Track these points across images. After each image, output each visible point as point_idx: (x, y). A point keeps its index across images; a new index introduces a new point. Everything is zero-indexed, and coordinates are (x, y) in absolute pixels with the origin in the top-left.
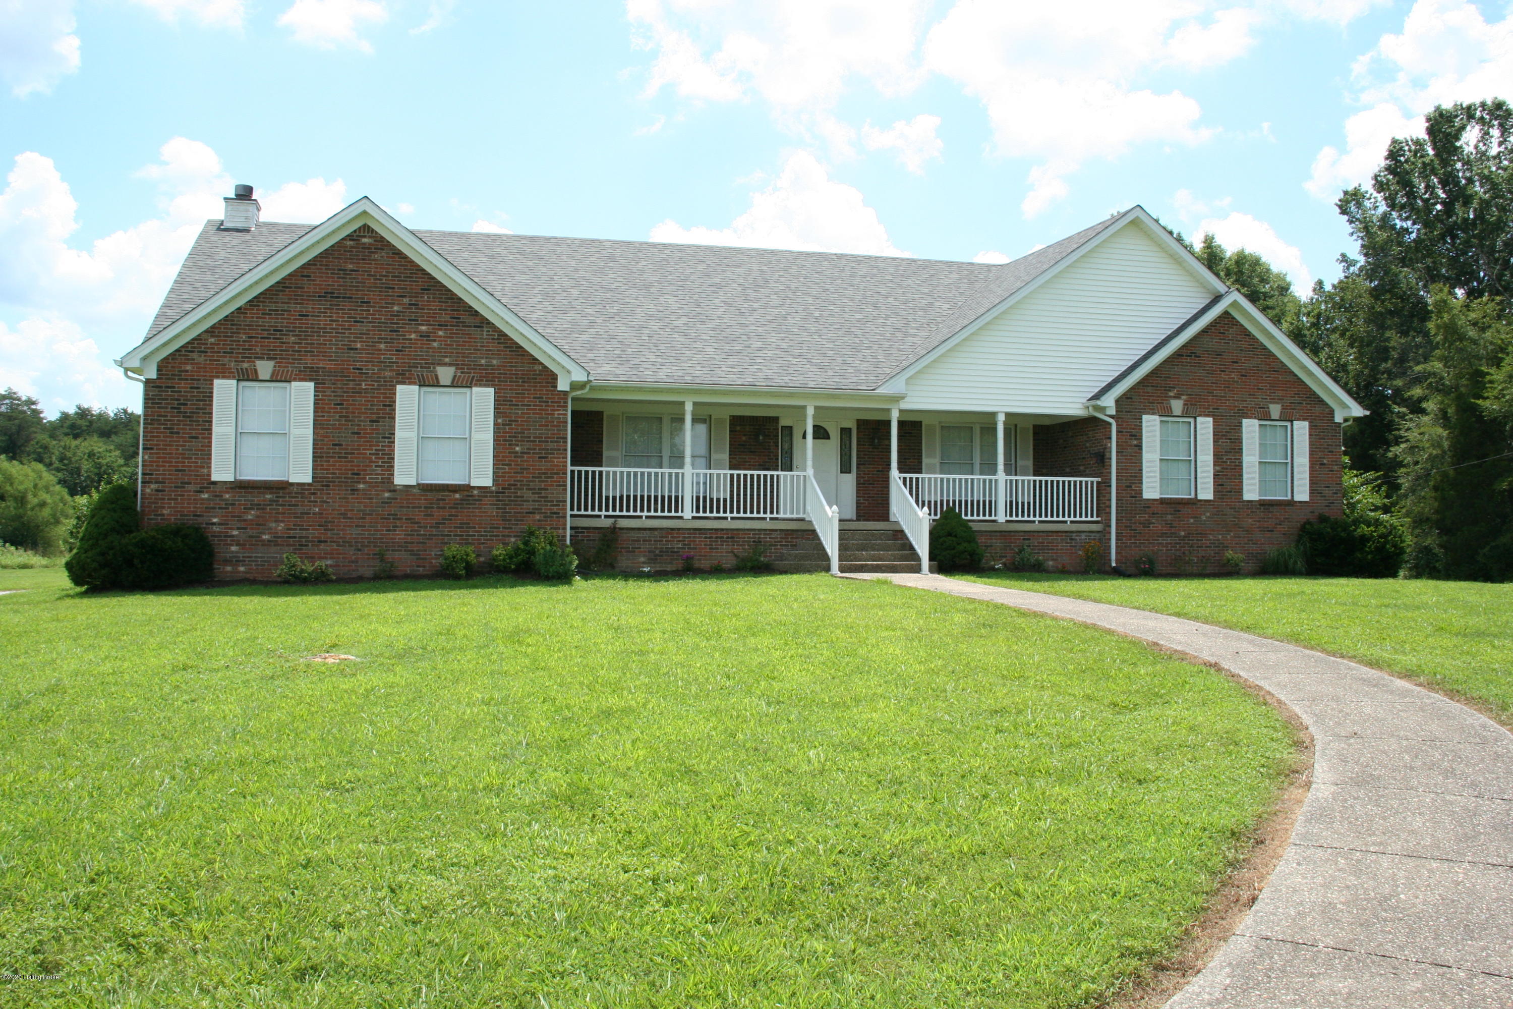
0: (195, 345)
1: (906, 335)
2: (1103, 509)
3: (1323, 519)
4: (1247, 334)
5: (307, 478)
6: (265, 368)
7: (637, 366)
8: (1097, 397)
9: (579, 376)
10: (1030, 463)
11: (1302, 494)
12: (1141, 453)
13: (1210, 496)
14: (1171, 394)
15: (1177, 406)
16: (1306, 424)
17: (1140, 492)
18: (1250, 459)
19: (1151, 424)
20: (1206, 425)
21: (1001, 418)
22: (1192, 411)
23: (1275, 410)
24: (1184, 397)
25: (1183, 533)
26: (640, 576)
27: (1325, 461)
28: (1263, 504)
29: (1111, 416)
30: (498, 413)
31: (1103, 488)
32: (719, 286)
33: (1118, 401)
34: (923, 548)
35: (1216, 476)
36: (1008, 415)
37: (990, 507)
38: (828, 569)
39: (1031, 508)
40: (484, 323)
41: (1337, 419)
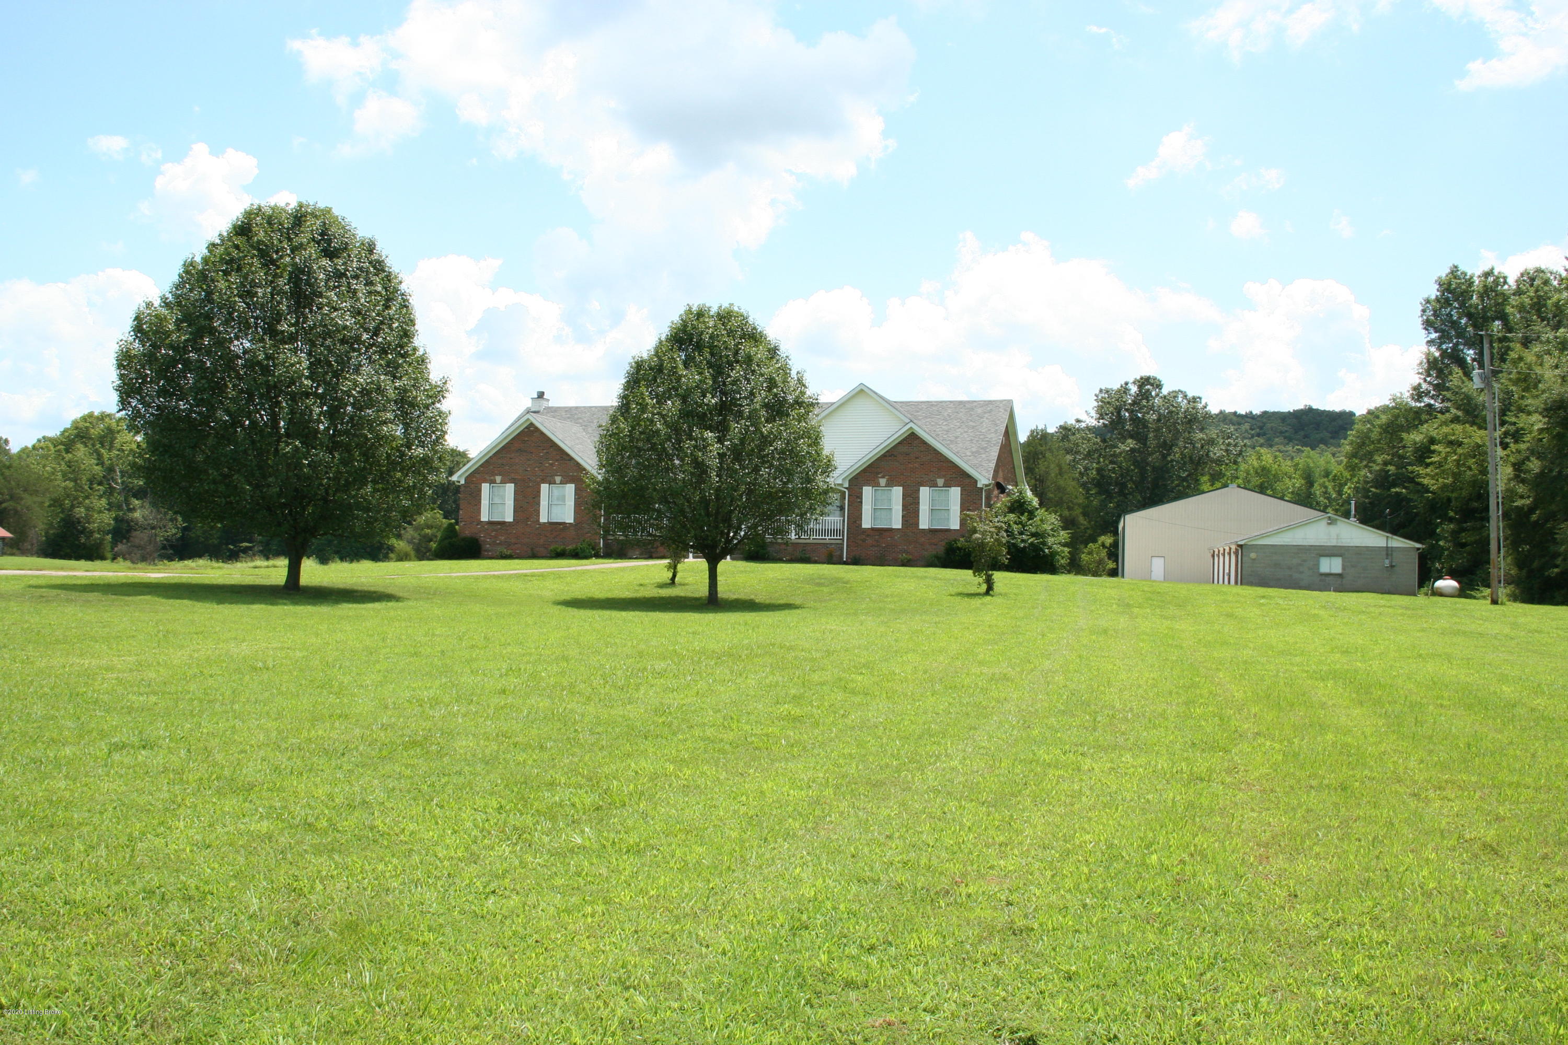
0: (476, 471)
2: (839, 533)
4: (924, 443)
5: (511, 520)
6: (498, 479)
8: (837, 479)
11: (955, 525)
12: (861, 506)
13: (900, 526)
14: (880, 476)
15: (883, 481)
16: (959, 489)
17: (861, 525)
18: (924, 508)
19: (868, 491)
20: (898, 491)
22: (891, 483)
23: (940, 482)
24: (887, 477)
25: (885, 545)
27: (970, 508)
28: (930, 530)
29: (847, 488)
30: (575, 493)
31: (840, 523)
33: (850, 480)
35: (903, 516)
37: (788, 531)
41: (979, 485)
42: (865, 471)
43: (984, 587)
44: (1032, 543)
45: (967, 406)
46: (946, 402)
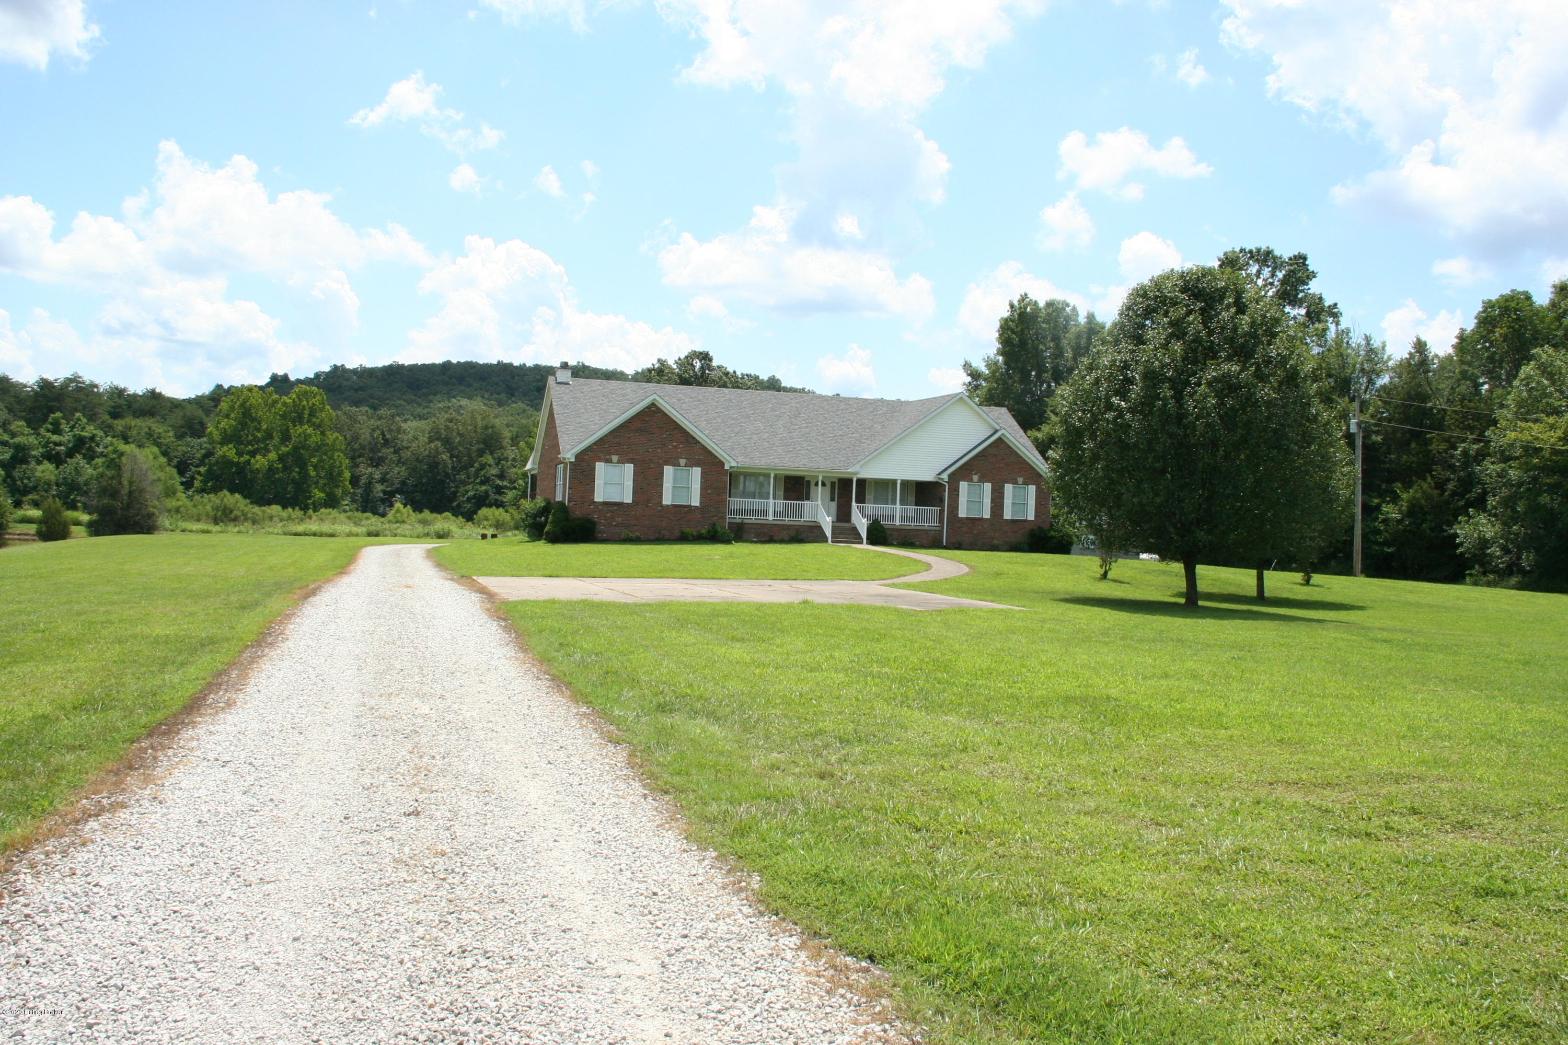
0: (589, 449)
1: (861, 443)
2: (941, 521)
3: (1039, 528)
4: (1009, 447)
5: (630, 501)
6: (615, 458)
7: (752, 458)
8: (939, 474)
9: (734, 464)
10: (913, 499)
11: (1031, 517)
12: (959, 498)
13: (989, 517)
14: (973, 473)
15: (975, 478)
16: (1034, 486)
17: (958, 515)
18: (1008, 501)
19: (963, 486)
20: (988, 487)
21: (899, 482)
22: (982, 480)
23: (1020, 480)
24: (979, 474)
25: (975, 532)
26: (752, 542)
27: (1042, 502)
28: (1012, 521)
29: (946, 482)
30: (702, 478)
31: (942, 512)
32: (779, 416)
33: (949, 476)
34: (864, 535)
35: (991, 508)
36: (902, 481)
37: (893, 518)
38: (827, 541)
39: (913, 519)
40: (697, 442)
42: (961, 467)
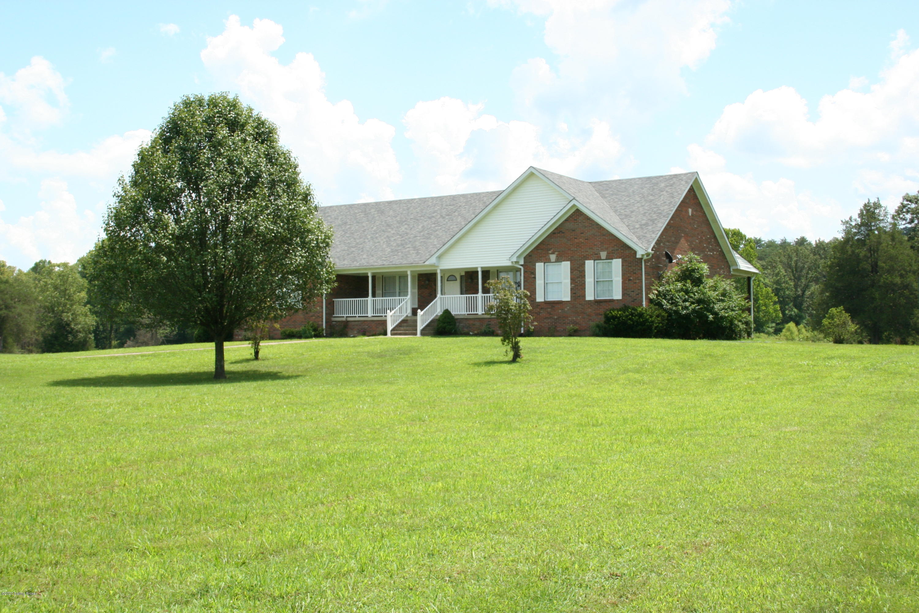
4: (588, 218)
8: (511, 257)
11: (617, 295)
12: (535, 281)
13: (568, 299)
14: (550, 252)
15: (553, 257)
16: (620, 260)
17: (535, 299)
18: (589, 280)
19: (539, 266)
20: (566, 266)
22: (560, 259)
23: (603, 254)
24: (556, 253)
25: (556, 317)
27: (631, 278)
28: (596, 302)
29: (522, 265)
33: (525, 259)
34: (421, 327)
35: (571, 289)
41: (638, 256)
42: (537, 248)
43: (511, 354)
44: (694, 310)
45: (653, 181)
46: (634, 179)
